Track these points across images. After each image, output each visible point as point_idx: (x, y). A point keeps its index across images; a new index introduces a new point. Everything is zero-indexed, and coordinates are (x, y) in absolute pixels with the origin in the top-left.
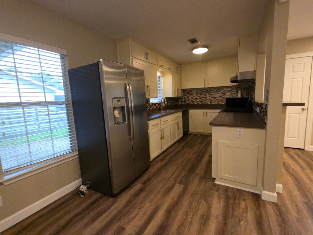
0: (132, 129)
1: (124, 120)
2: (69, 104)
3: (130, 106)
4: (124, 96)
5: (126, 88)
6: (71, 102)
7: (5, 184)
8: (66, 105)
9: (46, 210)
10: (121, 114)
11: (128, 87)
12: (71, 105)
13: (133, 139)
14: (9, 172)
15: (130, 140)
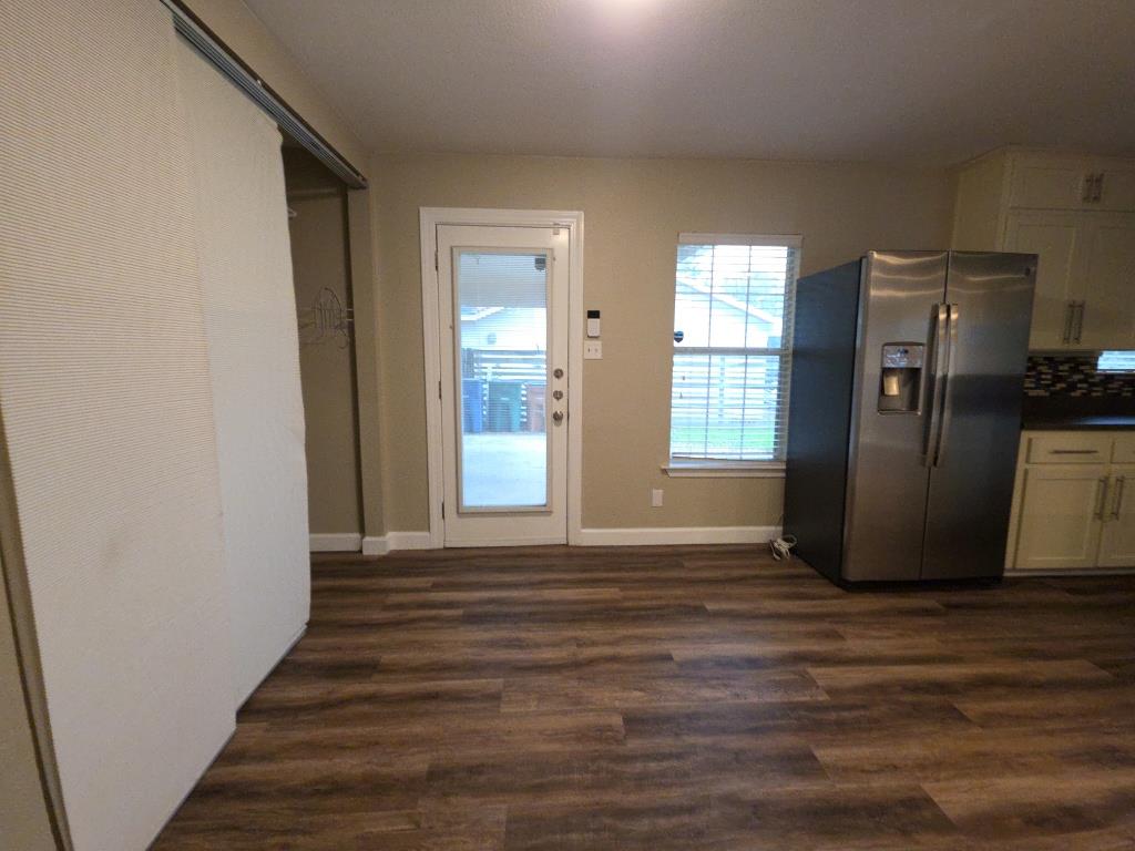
0: (933, 431)
1: (913, 406)
2: (787, 356)
3: (939, 374)
4: (924, 341)
5: (935, 318)
6: (791, 350)
7: (671, 475)
8: (781, 357)
9: (713, 549)
10: (907, 390)
11: (942, 316)
12: (790, 358)
13: (935, 464)
14: (677, 458)
15: (923, 462)
